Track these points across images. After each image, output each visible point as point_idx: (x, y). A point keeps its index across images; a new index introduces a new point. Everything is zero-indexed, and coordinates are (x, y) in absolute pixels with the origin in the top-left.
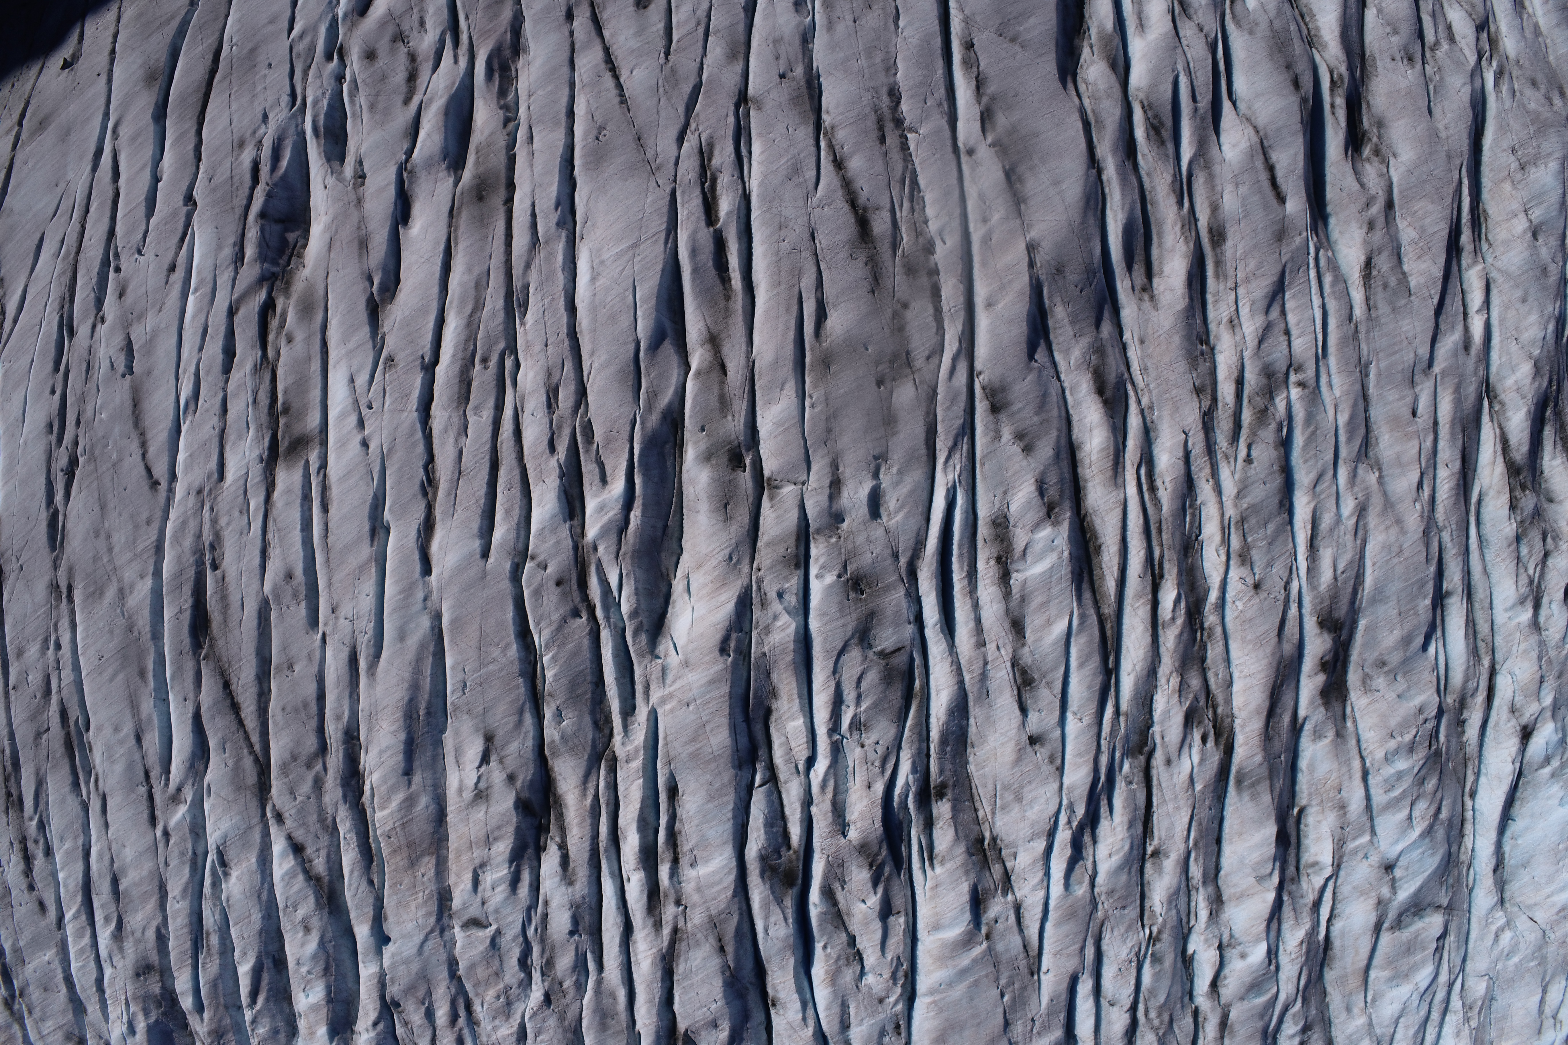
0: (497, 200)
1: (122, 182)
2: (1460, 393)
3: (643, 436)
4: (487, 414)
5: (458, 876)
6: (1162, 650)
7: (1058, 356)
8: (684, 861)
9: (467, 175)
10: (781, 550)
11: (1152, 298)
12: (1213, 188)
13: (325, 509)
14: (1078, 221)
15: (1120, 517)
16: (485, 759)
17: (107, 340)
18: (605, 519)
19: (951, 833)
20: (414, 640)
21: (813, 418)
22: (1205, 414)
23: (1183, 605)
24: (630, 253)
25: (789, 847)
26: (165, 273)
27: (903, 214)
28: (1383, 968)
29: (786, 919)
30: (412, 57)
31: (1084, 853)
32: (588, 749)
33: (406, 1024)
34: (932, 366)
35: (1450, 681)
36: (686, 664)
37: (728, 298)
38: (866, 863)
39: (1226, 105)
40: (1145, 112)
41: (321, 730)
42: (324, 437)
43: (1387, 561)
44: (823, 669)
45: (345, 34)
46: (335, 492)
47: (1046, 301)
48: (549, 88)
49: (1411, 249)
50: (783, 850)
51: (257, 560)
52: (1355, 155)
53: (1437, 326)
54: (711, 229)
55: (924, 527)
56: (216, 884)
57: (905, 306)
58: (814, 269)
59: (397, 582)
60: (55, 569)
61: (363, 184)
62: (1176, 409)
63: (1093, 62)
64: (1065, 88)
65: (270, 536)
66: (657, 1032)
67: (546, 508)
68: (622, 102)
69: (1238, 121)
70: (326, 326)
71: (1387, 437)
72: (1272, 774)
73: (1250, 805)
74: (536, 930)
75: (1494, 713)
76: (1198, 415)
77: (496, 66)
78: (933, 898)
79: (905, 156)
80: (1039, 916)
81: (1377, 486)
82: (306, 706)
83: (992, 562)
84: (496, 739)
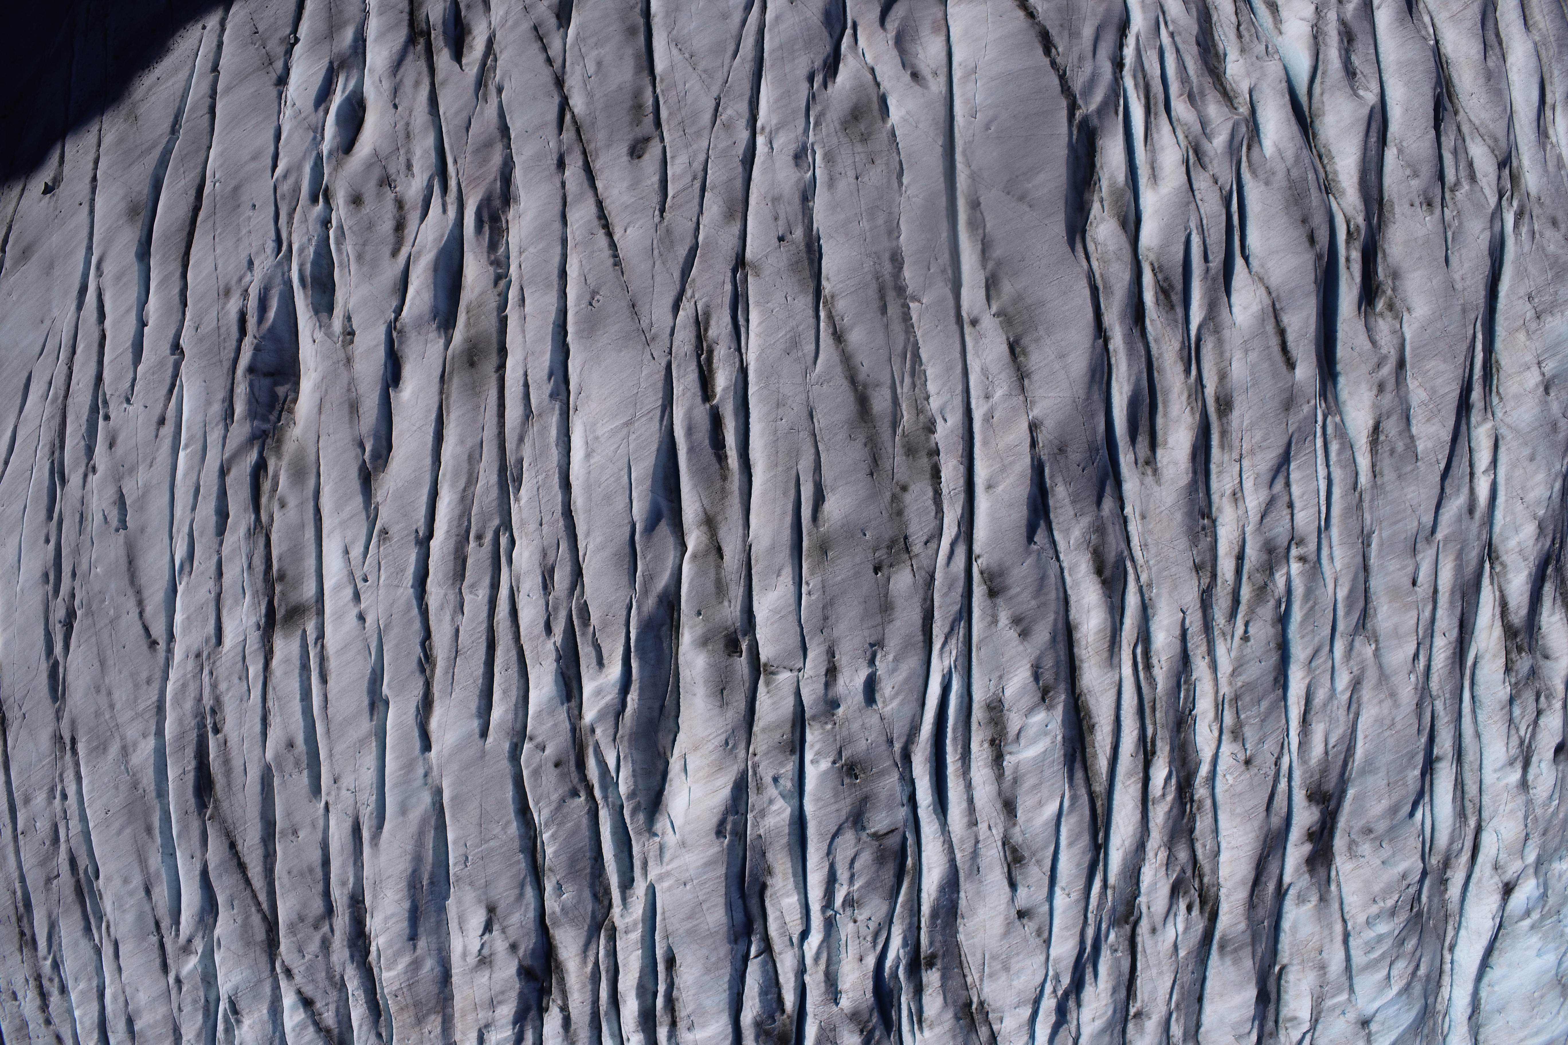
0: (489, 366)
1: (108, 323)
2: (1461, 560)
3: (640, 621)
4: (483, 593)
5: (464, 1034)
7: (1057, 536)
8: (682, 1025)
9: (459, 335)
10: (777, 737)
11: (1155, 471)
12: (1221, 354)
13: (324, 680)
14: (1083, 397)
15: (1115, 698)
16: (488, 927)
17: (99, 492)
18: (602, 703)
19: (939, 1001)
20: (415, 815)
21: (809, 606)
22: (1204, 591)
23: (1174, 781)
24: (625, 431)
25: (783, 1011)
26: (154, 426)
27: (904, 390)
30: (400, 204)
31: (1068, 1017)
32: (588, 920)
34: (930, 551)
35: (1435, 842)
36: (683, 844)
37: (724, 478)
38: (857, 1029)
39: (1239, 262)
40: (1155, 275)
41: (327, 894)
42: (320, 606)
43: (1379, 734)
44: (817, 850)
45: (330, 174)
46: (333, 664)
47: (1048, 480)
48: (541, 246)
49: (1420, 411)
50: (777, 1015)
51: (258, 728)
52: (1368, 308)
53: (1442, 489)
54: (708, 406)
55: (919, 712)
56: (229, 1031)
57: (904, 489)
58: (812, 450)
59: (397, 758)
60: (58, 720)
61: (352, 342)
62: (1175, 587)
63: (1103, 220)
64: (1073, 250)
65: (270, 703)
67: (544, 691)
68: (615, 265)
69: (1250, 281)
70: (319, 492)
71: (1385, 608)
72: (1254, 940)
73: (1232, 969)
75: (1477, 869)
76: (1196, 594)
77: (486, 217)
79: (907, 327)
81: (1372, 659)
82: (311, 870)
83: (986, 745)
84: (498, 910)
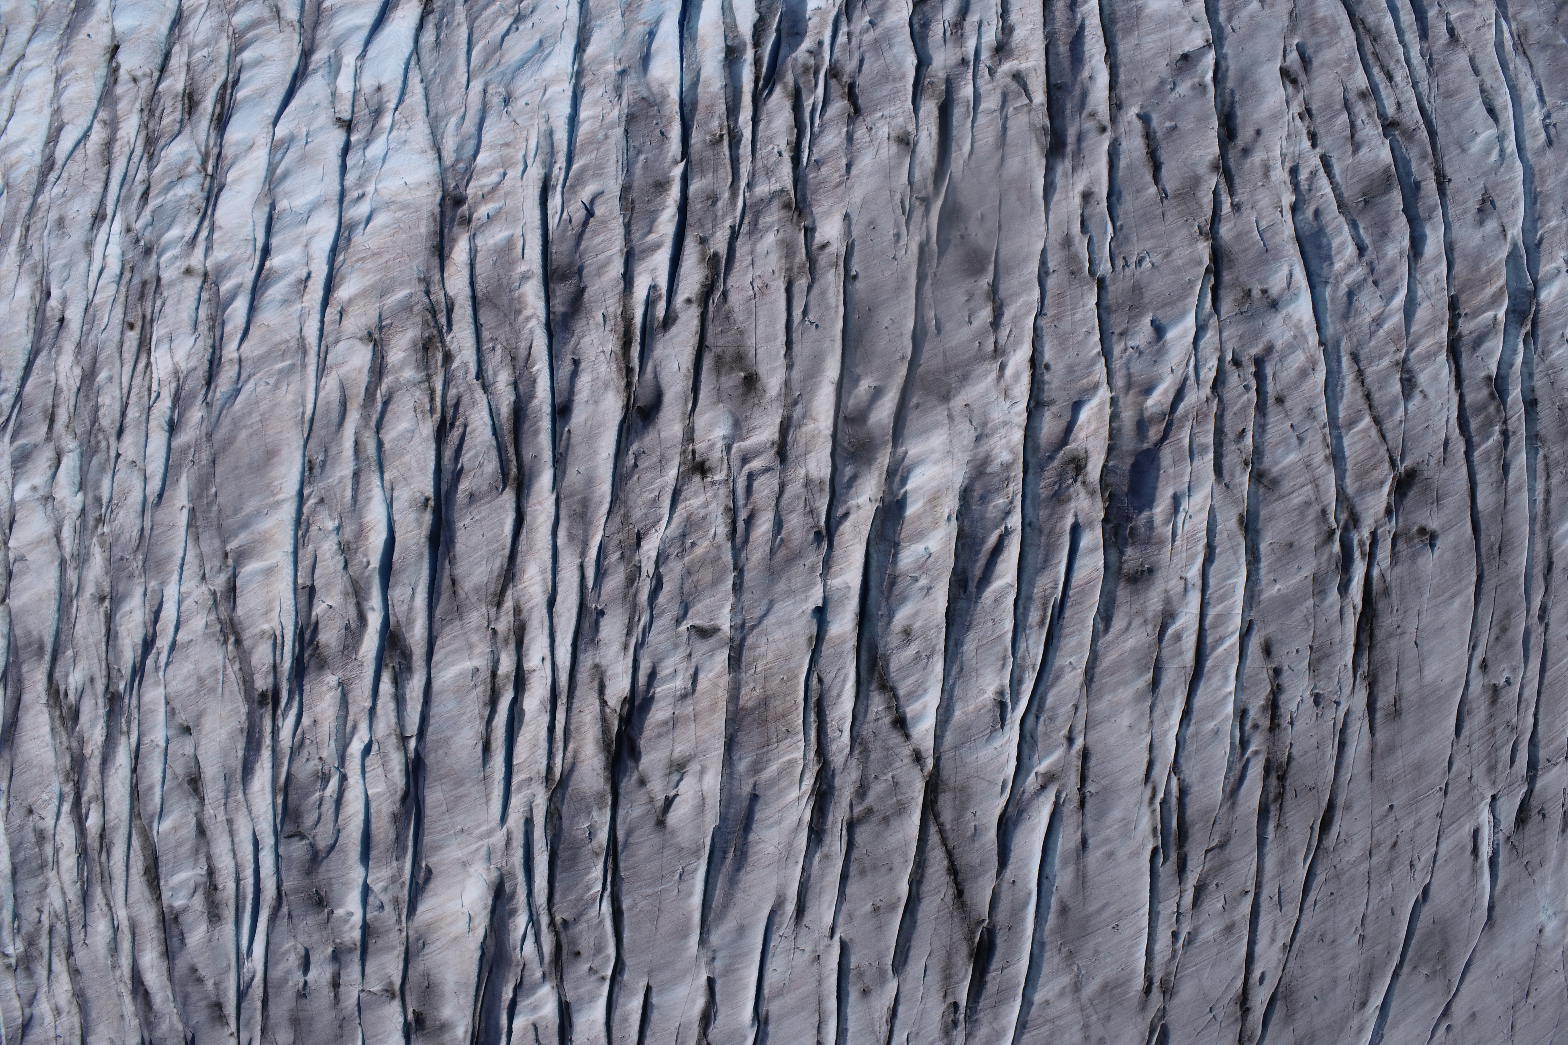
5: (716, 685)
8: (485, 674)
10: (381, 943)
15: (130, 895)
16: (670, 802)
18: (532, 999)
19: (257, 661)
20: (730, 924)
25: (392, 671)
31: (151, 616)
32: (568, 797)
33: (811, 512)
36: (465, 864)
38: (321, 649)
41: (851, 845)
50: (396, 668)
51: (901, 1009)
56: (1017, 683)
60: (1164, 1010)
62: (94, 962)
65: (885, 1029)
74: (639, 620)
78: (272, 601)
80: (187, 568)
82: (863, 872)
83: (220, 887)
84: (653, 822)
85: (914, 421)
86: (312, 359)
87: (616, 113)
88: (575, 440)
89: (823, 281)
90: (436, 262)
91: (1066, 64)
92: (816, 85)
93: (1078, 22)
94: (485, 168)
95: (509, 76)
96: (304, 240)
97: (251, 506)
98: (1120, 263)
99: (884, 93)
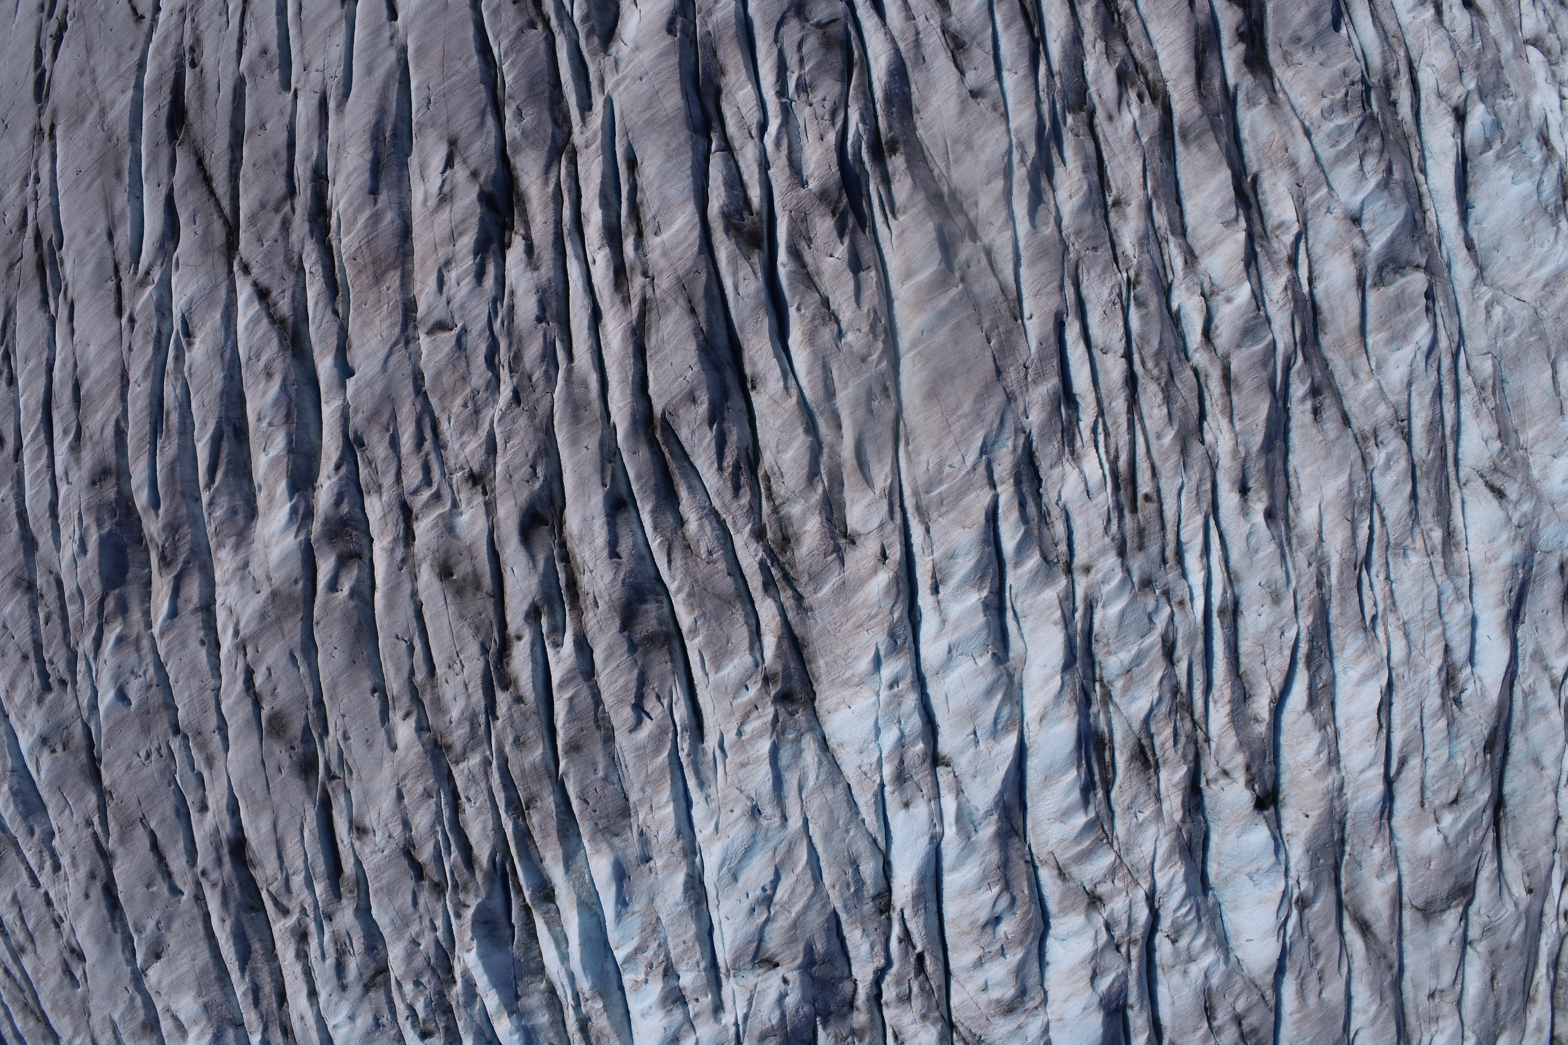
5: (423, 282)
6: (1083, 23)
8: (648, 231)
16: (449, 164)
19: (908, 182)
20: (380, 73)
25: (751, 210)
28: (1378, 330)
29: (755, 273)
32: (549, 142)
33: (370, 463)
36: (637, 48)
38: (828, 211)
41: (290, 174)
44: (765, 40)
50: (746, 214)
51: (234, 48)
56: (179, 358)
59: (365, 29)
60: (40, 116)
65: (247, 26)
66: (633, 415)
72: (1214, 127)
73: (1199, 155)
74: (503, 323)
78: (899, 246)
80: (1010, 256)
82: (277, 155)
84: (459, 143)
85: (295, 567)
86: (909, 503)
87: (641, 816)
88: (596, 479)
89: (401, 681)
90: (798, 631)
91: (249, 931)
92: (452, 873)
93: (247, 974)
94: (761, 737)
95: (759, 838)
96: (948, 627)
97: (942, 335)
98: (164, 751)
99: (386, 874)
